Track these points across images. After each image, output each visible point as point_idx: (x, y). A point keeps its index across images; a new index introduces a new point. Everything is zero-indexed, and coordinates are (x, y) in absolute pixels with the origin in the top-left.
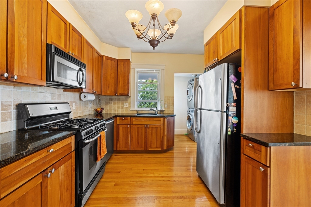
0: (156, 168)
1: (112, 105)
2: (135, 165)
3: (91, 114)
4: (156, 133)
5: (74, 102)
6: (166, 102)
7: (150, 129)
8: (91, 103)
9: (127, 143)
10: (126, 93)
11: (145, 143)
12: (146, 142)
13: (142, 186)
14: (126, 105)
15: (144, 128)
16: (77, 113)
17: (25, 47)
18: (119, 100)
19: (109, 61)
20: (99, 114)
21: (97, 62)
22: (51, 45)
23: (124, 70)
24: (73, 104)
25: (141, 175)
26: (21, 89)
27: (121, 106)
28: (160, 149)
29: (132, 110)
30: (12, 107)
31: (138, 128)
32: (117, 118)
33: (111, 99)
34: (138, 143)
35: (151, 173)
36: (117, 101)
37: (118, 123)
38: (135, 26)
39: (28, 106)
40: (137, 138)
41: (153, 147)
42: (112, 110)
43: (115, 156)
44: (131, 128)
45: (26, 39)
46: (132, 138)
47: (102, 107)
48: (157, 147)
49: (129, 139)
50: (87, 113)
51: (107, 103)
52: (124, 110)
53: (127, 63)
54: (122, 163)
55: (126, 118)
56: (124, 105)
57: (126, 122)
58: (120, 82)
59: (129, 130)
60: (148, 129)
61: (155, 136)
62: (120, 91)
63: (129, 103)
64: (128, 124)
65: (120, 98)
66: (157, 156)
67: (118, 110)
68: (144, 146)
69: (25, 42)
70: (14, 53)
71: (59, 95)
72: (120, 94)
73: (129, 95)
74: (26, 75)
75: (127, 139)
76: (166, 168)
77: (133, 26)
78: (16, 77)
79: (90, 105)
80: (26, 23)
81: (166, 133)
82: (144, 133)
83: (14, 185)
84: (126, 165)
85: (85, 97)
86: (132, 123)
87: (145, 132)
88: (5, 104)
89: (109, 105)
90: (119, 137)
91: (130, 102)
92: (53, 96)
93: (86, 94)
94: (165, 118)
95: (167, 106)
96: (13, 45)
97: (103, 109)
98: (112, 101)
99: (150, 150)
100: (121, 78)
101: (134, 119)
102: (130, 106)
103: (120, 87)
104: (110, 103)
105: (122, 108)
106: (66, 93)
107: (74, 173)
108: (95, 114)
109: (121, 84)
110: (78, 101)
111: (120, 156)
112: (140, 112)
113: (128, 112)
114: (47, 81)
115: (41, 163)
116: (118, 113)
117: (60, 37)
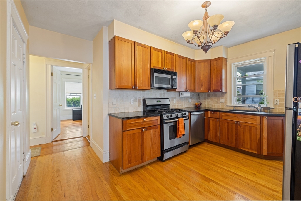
0: (237, 166)
1: (209, 100)
2: (217, 156)
3: (191, 108)
4: (250, 132)
5: (175, 98)
6: (276, 97)
7: (242, 127)
8: (191, 99)
9: (216, 136)
10: (219, 89)
11: (235, 140)
12: (237, 140)
13: (210, 170)
14: (222, 100)
15: (234, 124)
16: (178, 105)
17: (141, 73)
18: (215, 96)
19: (202, 64)
20: (198, 108)
21: (190, 68)
22: (152, 68)
23: (217, 68)
24: (174, 99)
25: (216, 164)
26: (145, 92)
27: (218, 102)
28: (256, 152)
29: (229, 106)
30: (142, 100)
31: (228, 123)
32: (208, 111)
33: (208, 96)
34: (228, 138)
35: (227, 167)
36: (214, 97)
37: (208, 117)
38: (189, 42)
39: (146, 100)
40: (227, 133)
41: (246, 147)
42: (209, 105)
43: (206, 144)
44: (220, 123)
45: (141, 70)
46: (222, 132)
47: (201, 102)
48: (251, 149)
49: (218, 132)
50: (187, 106)
51: (205, 99)
52: (220, 106)
53: (219, 60)
54: (207, 150)
55: (215, 112)
56: (220, 100)
57: (215, 116)
58: (214, 80)
59: (218, 124)
60: (239, 127)
61: (249, 136)
62: (213, 88)
63: (225, 99)
64: (218, 119)
65: (216, 94)
66: (250, 159)
67: (214, 105)
68: (235, 143)
69: (141, 71)
70: (137, 77)
71: (164, 94)
72: (213, 90)
73: (221, 91)
74: (142, 86)
75: (216, 132)
76: (249, 171)
77: (188, 42)
78: (137, 87)
79: (190, 100)
80: (142, 62)
81: (265, 134)
82: (234, 130)
83: (130, 128)
84: (209, 153)
85: (182, 94)
86: (222, 118)
87: (236, 129)
88: (139, 99)
89: (207, 100)
90: (209, 129)
91: (227, 98)
92: (161, 94)
93: (182, 93)
94: (263, 117)
95: (278, 102)
96: (137, 74)
97: (201, 104)
98: (209, 97)
99: (242, 149)
100: (214, 76)
101: (223, 114)
102: (226, 102)
103: (213, 84)
104: (207, 99)
105: (218, 103)
106: (168, 92)
107: (160, 137)
108: (195, 108)
109: (214, 81)
110: (178, 98)
111: (210, 146)
112: (238, 108)
113: (224, 107)
114: (151, 87)
115: (141, 124)
116: (214, 108)
117: (158, 62)
